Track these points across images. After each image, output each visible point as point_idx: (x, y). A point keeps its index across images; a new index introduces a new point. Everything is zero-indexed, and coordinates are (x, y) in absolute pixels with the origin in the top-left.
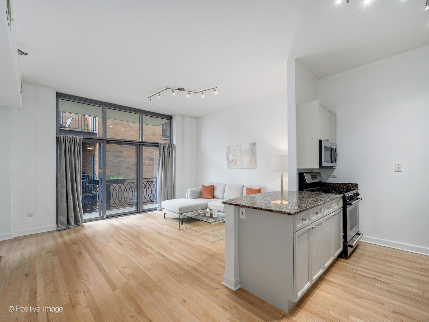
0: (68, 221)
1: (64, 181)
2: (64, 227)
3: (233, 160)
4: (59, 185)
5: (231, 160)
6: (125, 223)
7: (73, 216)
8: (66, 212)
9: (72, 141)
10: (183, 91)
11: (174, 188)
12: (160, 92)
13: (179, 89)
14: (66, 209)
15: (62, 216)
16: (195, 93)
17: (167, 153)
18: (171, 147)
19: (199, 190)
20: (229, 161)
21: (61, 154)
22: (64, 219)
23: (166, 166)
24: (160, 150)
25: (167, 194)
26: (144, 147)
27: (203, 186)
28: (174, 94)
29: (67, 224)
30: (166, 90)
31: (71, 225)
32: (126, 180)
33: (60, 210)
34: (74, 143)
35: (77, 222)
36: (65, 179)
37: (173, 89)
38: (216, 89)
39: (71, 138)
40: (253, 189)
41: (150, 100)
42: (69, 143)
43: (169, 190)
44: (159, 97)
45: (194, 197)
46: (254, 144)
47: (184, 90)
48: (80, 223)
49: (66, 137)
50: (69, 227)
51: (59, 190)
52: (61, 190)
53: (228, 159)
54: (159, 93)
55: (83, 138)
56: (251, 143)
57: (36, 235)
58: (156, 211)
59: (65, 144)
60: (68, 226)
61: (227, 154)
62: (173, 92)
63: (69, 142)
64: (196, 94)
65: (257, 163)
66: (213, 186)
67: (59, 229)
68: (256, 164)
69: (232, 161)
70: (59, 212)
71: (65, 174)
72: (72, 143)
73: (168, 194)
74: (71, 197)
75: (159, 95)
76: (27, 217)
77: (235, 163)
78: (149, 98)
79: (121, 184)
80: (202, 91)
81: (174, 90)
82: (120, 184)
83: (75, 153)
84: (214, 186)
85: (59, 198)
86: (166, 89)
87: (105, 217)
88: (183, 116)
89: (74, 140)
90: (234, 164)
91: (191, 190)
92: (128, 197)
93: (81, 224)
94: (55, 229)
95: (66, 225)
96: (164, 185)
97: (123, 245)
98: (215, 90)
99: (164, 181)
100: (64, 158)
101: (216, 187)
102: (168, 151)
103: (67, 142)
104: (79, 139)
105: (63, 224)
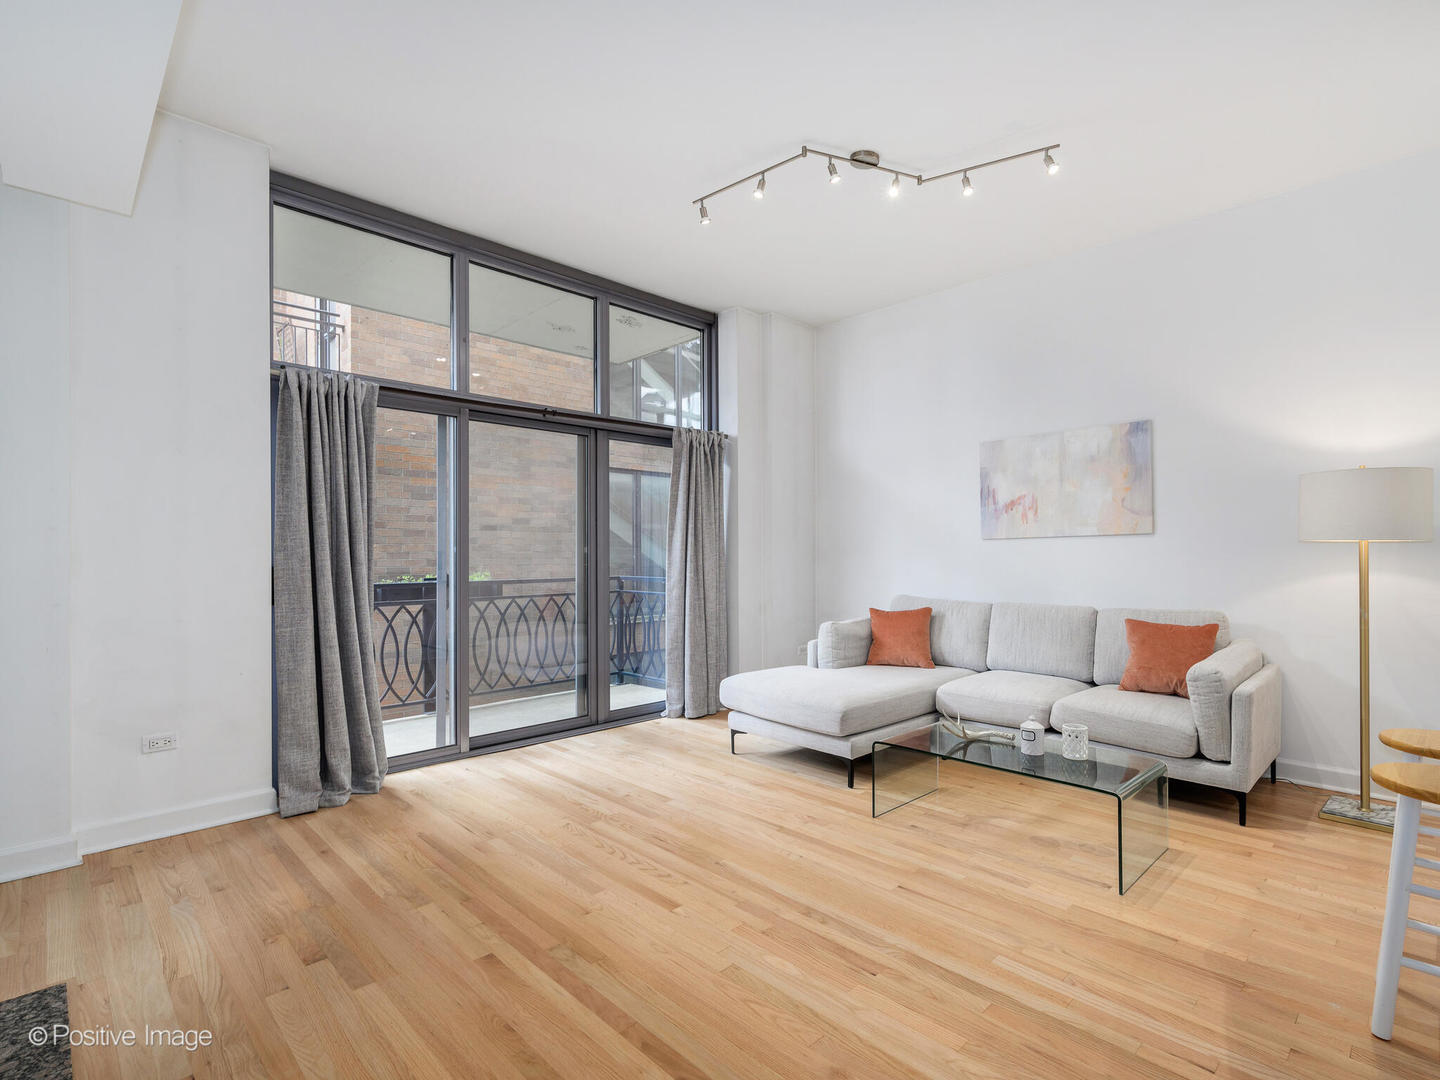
0: (326, 772)
1: (303, 581)
2: (309, 801)
3: (1019, 498)
4: (282, 599)
5: (1003, 497)
6: (573, 774)
7: (348, 747)
8: (317, 729)
9: (336, 399)
10: (873, 171)
11: (727, 618)
12: (763, 173)
13: (855, 159)
14: (313, 712)
15: (299, 745)
16: (920, 179)
17: (703, 468)
18: (719, 445)
19: (864, 631)
20: (992, 507)
21: (289, 457)
22: (307, 762)
23: (699, 526)
24: (677, 456)
25: (704, 646)
26: (611, 442)
27: (873, 611)
28: (836, 179)
29: (319, 785)
30: (802, 158)
31: (341, 788)
32: (504, 586)
33: (286, 717)
34: (343, 409)
35: (362, 773)
36: (309, 575)
37: (830, 157)
38: (1050, 152)
39: (331, 386)
40: (1172, 626)
41: (703, 212)
42: (323, 405)
43: (712, 629)
44: (758, 195)
45: (845, 658)
46: (1140, 428)
47: (875, 165)
48: (374, 778)
49: (309, 378)
50: (330, 801)
51: (281, 626)
52: (292, 625)
53: (987, 494)
54: (760, 177)
55: (381, 388)
56: (1126, 424)
57: (190, 842)
58: (661, 717)
59: (305, 407)
60: (327, 793)
61: (984, 476)
62: (832, 170)
63: (323, 399)
64: (923, 184)
65: (1159, 510)
66: (928, 611)
67: (287, 808)
68: (1153, 513)
69: (1011, 505)
70: (286, 731)
71: (307, 548)
72: (336, 409)
73: (710, 646)
74: (333, 657)
75: (762, 184)
76: (143, 753)
77: (1030, 515)
78: (699, 204)
79: (487, 603)
80: (965, 171)
81: (834, 161)
82: (480, 600)
83: (348, 456)
84: (933, 613)
85: (283, 664)
86: (805, 151)
87: (465, 746)
88: (764, 317)
89: (343, 394)
90: (1024, 516)
91: (836, 629)
92: (512, 658)
93: (378, 782)
94: (269, 811)
95: (317, 790)
96: (693, 608)
97: (677, 906)
98: (1049, 160)
99: (692, 592)
100: (304, 475)
101: (943, 616)
102: (706, 462)
103: (314, 400)
104: (365, 389)
105: (304, 787)
